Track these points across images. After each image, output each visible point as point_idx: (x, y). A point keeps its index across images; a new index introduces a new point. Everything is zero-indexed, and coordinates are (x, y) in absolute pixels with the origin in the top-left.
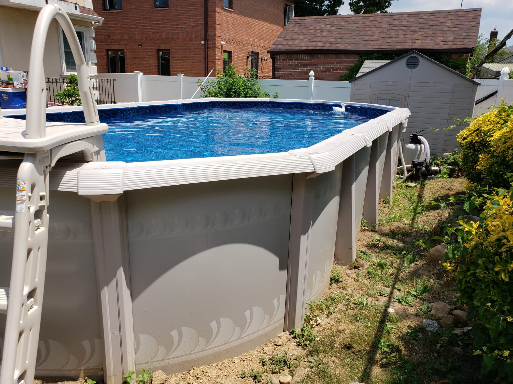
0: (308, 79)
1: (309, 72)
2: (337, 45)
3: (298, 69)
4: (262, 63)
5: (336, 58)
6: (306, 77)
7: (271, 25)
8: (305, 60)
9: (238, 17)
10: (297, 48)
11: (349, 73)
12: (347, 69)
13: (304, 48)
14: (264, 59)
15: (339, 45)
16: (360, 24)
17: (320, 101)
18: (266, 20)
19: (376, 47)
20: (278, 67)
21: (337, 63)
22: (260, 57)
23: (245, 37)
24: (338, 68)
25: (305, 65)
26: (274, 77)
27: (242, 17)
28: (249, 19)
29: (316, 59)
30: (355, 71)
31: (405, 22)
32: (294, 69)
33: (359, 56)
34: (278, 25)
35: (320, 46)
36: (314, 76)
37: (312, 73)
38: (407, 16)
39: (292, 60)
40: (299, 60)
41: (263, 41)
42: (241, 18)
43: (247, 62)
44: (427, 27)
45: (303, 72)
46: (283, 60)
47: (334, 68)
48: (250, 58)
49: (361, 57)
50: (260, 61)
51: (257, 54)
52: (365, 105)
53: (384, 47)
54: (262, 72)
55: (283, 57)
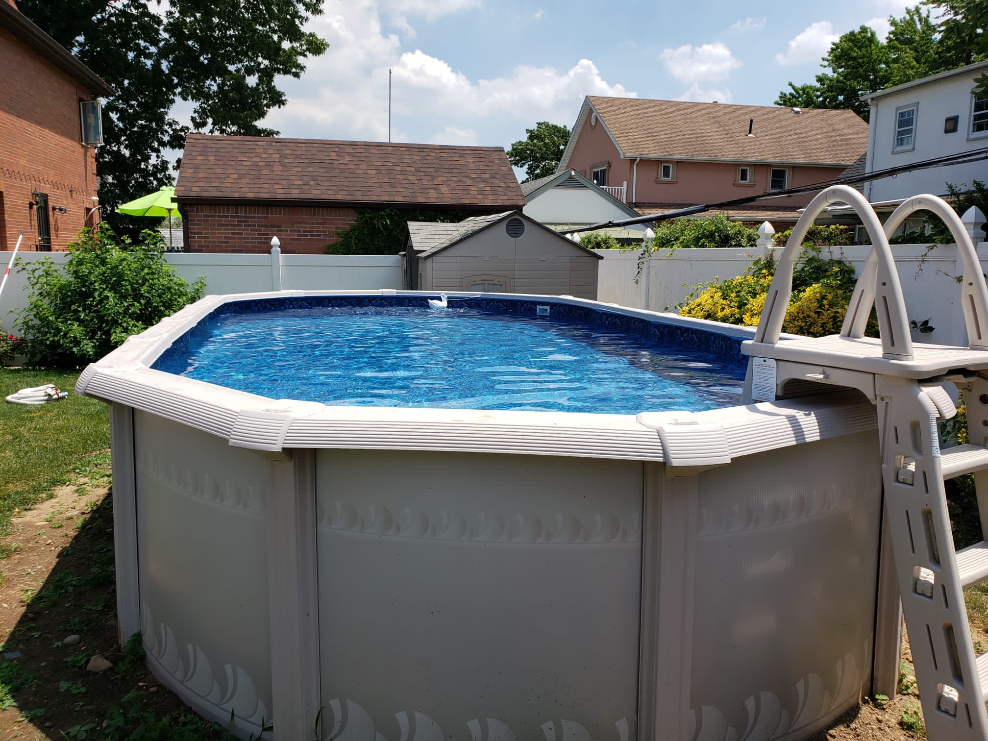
0: (270, 253)
1: (271, 239)
2: (314, 192)
3: (241, 234)
4: (55, 216)
5: (314, 215)
6: (267, 249)
7: (62, 139)
8: (254, 217)
9: (8, 119)
10: (237, 195)
11: (344, 241)
12: (338, 234)
13: (250, 195)
14: (61, 210)
15: (319, 192)
16: (333, 156)
18: (53, 128)
19: (385, 198)
20: (194, 228)
21: (317, 223)
22: (51, 204)
23: (23, 162)
24: (307, 231)
25: (254, 226)
26: (187, 248)
27: (13, 118)
28: (25, 123)
29: (275, 216)
30: (354, 237)
31: (407, 159)
32: (232, 234)
33: (356, 212)
34: (72, 139)
35: (280, 193)
36: (280, 247)
37: (275, 240)
38: (405, 149)
39: (227, 217)
40: (241, 217)
41: (52, 172)
42: (11, 120)
43: (30, 213)
44: (446, 171)
45: (252, 238)
46: (205, 216)
47: (313, 232)
48: (35, 207)
49: (361, 213)
50: (51, 213)
51: (45, 198)
53: (398, 198)
54: (57, 236)
55: (205, 211)
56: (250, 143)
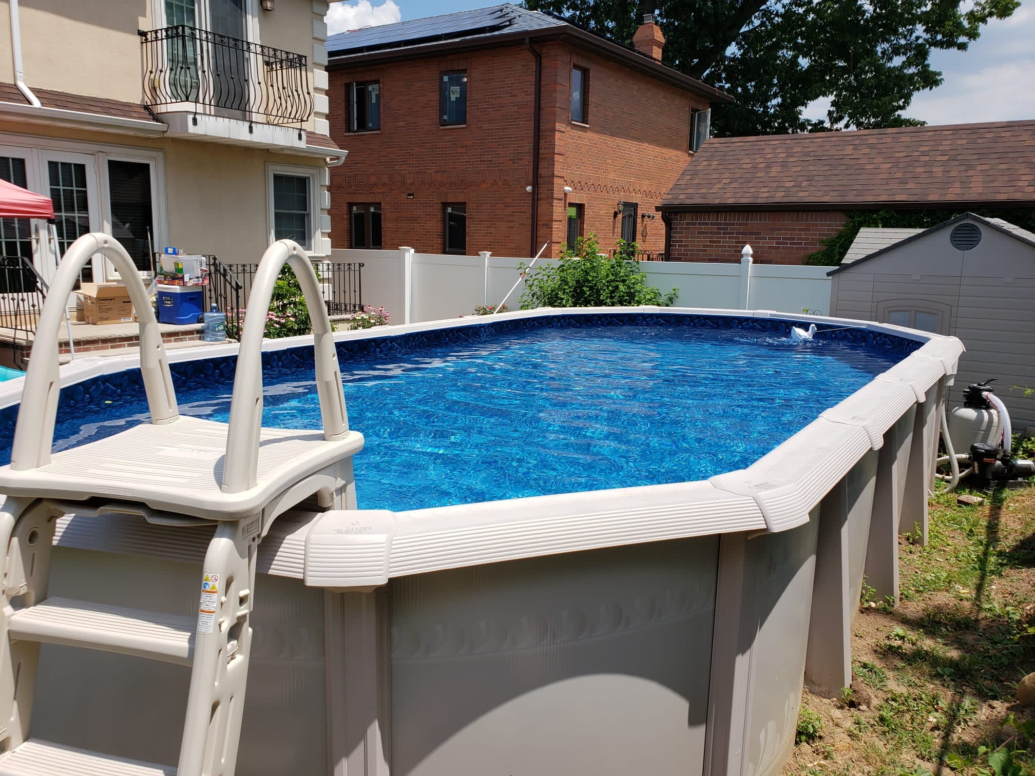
0: (739, 262)
1: (743, 247)
2: (801, 194)
3: (719, 242)
4: (645, 222)
5: (797, 220)
6: (737, 258)
7: (664, 150)
8: (733, 224)
9: (600, 139)
10: (717, 201)
11: (827, 250)
12: (822, 242)
13: (730, 201)
14: (649, 217)
15: (806, 194)
16: (849, 150)
17: (767, 314)
18: (651, 142)
19: (884, 198)
20: (676, 236)
21: (800, 230)
22: (640, 212)
23: (612, 176)
25: (733, 233)
26: (667, 256)
27: (607, 138)
28: (620, 141)
29: (755, 222)
30: (838, 245)
31: (946, 145)
32: (710, 242)
33: (846, 216)
34: (677, 149)
35: (764, 196)
36: (752, 256)
37: (748, 249)
38: (950, 132)
39: (707, 224)
40: (720, 224)
41: (647, 182)
42: (604, 140)
43: (614, 222)
44: (994, 156)
45: (729, 247)
46: (687, 224)
47: (793, 239)
48: (620, 216)
49: (851, 217)
50: (639, 220)
51: (635, 206)
52: (863, 323)
53: (901, 197)
54: (644, 241)
55: (688, 219)
56: (760, 143)
